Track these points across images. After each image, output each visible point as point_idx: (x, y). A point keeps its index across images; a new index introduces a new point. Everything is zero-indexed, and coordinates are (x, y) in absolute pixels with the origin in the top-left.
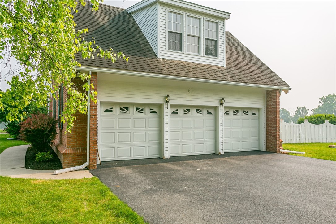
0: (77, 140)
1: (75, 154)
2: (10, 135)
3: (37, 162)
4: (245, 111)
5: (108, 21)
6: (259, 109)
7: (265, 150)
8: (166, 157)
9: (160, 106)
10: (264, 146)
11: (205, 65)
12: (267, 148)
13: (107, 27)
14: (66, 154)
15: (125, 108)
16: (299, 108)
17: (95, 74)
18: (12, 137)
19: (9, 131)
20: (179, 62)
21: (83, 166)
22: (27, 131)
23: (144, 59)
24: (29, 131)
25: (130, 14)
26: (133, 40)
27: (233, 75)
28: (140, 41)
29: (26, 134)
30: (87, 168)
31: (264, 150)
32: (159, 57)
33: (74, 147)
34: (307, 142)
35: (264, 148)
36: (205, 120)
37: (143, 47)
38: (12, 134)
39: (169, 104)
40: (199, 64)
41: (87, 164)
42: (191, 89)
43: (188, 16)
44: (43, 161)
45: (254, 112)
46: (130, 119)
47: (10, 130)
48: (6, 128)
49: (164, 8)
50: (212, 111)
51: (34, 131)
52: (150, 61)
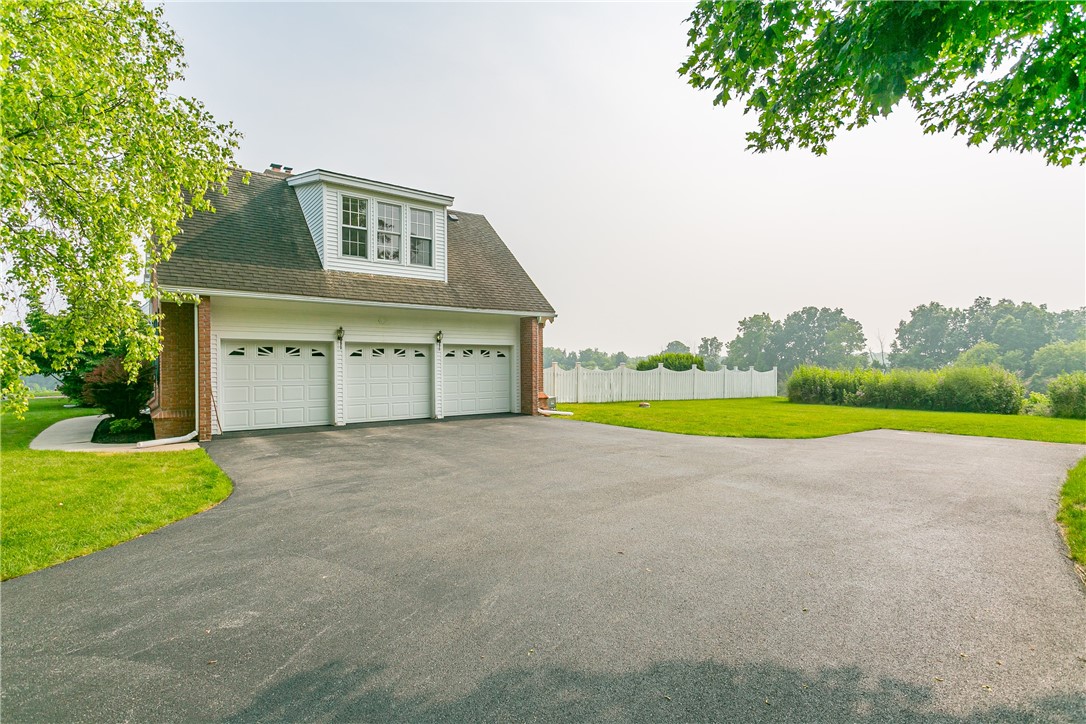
0: (180, 399)
1: (175, 420)
2: (70, 400)
3: (114, 435)
4: (485, 351)
5: (245, 203)
6: (509, 348)
7: (519, 411)
8: (339, 424)
9: (329, 345)
10: (516, 405)
11: (408, 279)
12: (522, 408)
13: (241, 215)
14: (161, 419)
15: (267, 348)
16: (705, 341)
17: (205, 298)
18: (74, 403)
19: (65, 391)
20: (360, 275)
21: (189, 436)
22: (96, 386)
23: (297, 272)
24: (99, 387)
25: (292, 187)
26: (284, 239)
27: (457, 295)
28: (299, 240)
29: (94, 392)
30: (195, 439)
31: (516, 412)
32: (326, 268)
33: (174, 409)
34: (624, 399)
35: (516, 409)
36: (410, 366)
37: (300, 251)
38: (75, 398)
39: (343, 342)
40: (398, 278)
41: (195, 433)
42: (383, 318)
43: (379, 203)
44: (123, 432)
45: (502, 352)
46: (275, 367)
47: (68, 388)
48: (61, 385)
49: (335, 191)
50: (424, 352)
51: (108, 386)
52: (307, 275)
